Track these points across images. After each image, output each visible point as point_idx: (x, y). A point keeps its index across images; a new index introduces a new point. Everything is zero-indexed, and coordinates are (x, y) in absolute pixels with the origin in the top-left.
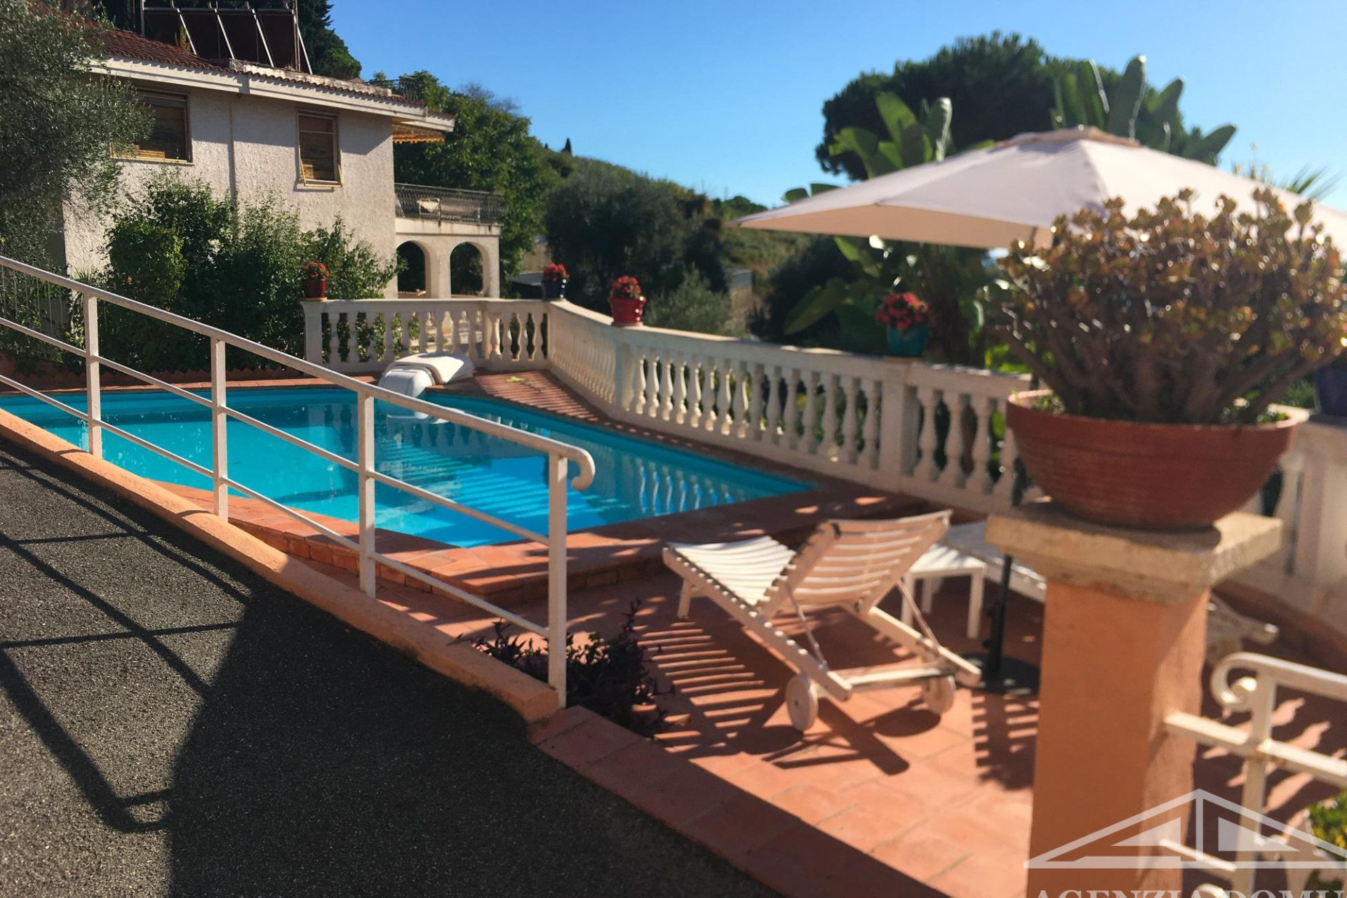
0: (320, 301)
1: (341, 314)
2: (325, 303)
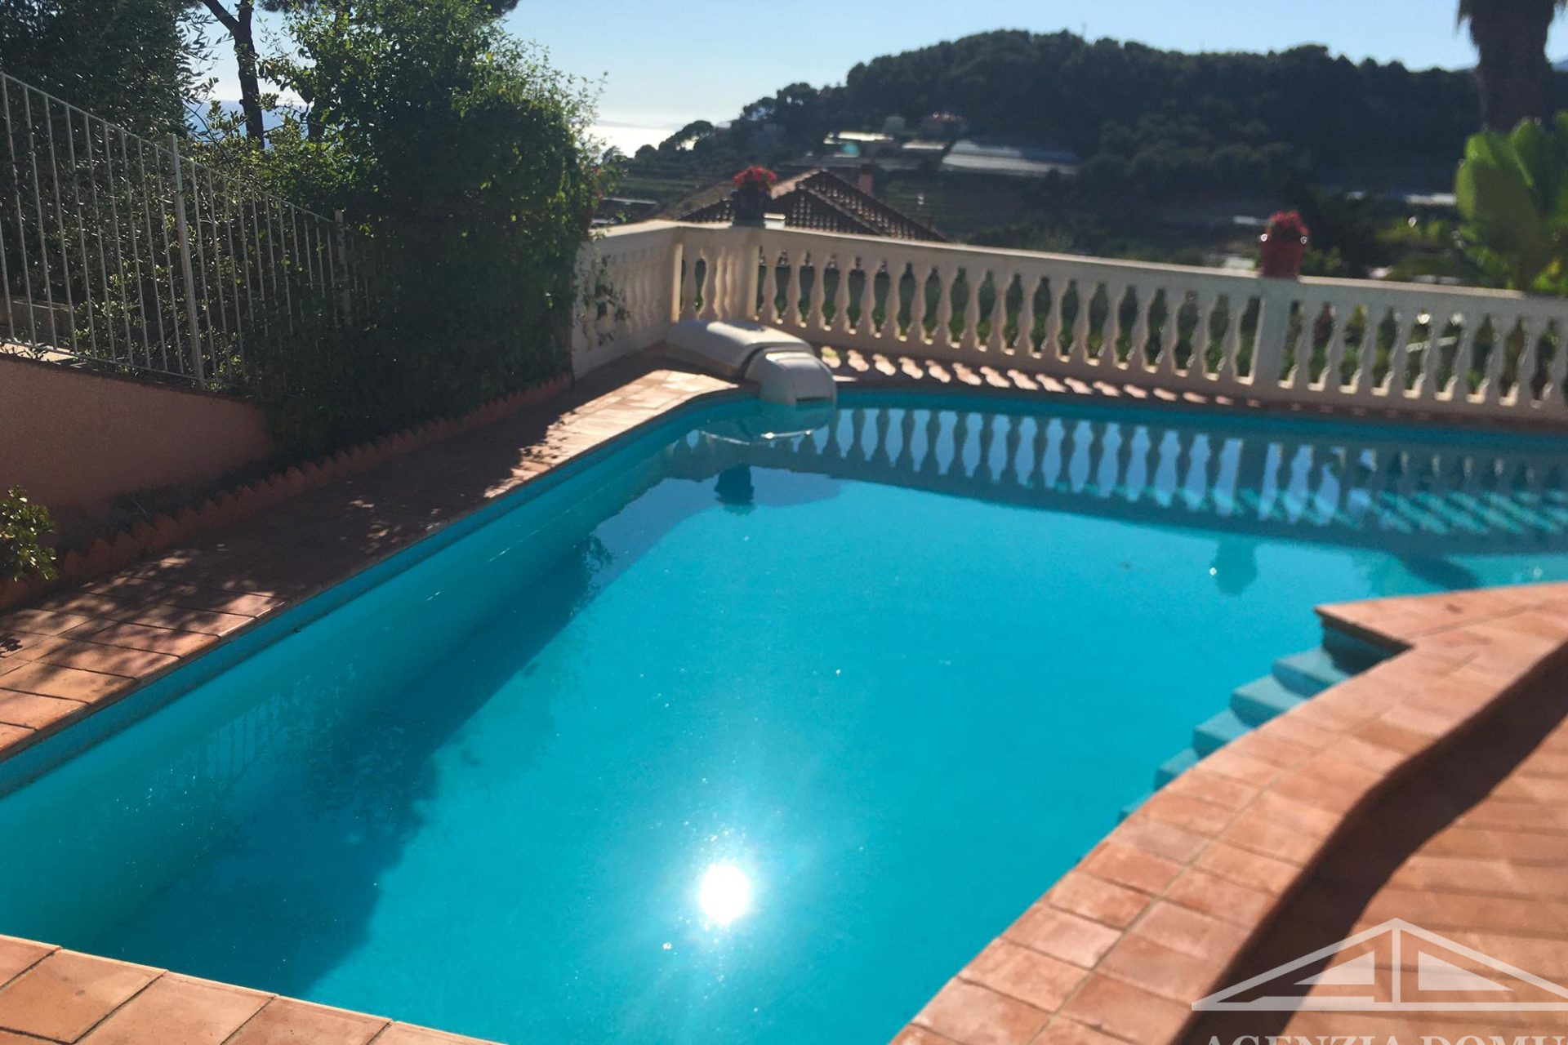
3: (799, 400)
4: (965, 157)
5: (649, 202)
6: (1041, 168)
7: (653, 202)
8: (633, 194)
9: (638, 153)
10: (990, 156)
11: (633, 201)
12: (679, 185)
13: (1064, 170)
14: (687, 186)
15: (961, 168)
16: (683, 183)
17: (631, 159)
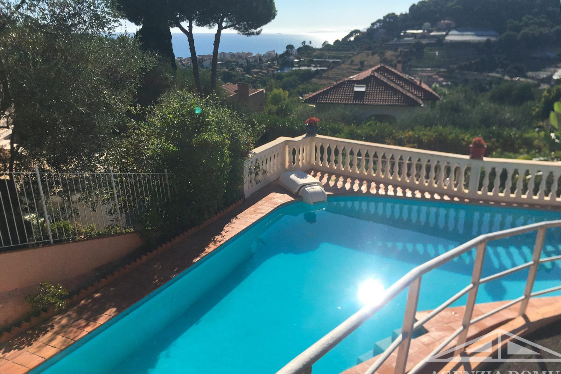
4: (454, 36)
5: (338, 60)
6: (483, 39)
7: (340, 60)
8: (333, 58)
9: (334, 43)
10: (462, 35)
11: (333, 60)
12: (349, 54)
13: (492, 39)
14: (352, 54)
15: (452, 41)
16: (350, 52)
17: (332, 45)
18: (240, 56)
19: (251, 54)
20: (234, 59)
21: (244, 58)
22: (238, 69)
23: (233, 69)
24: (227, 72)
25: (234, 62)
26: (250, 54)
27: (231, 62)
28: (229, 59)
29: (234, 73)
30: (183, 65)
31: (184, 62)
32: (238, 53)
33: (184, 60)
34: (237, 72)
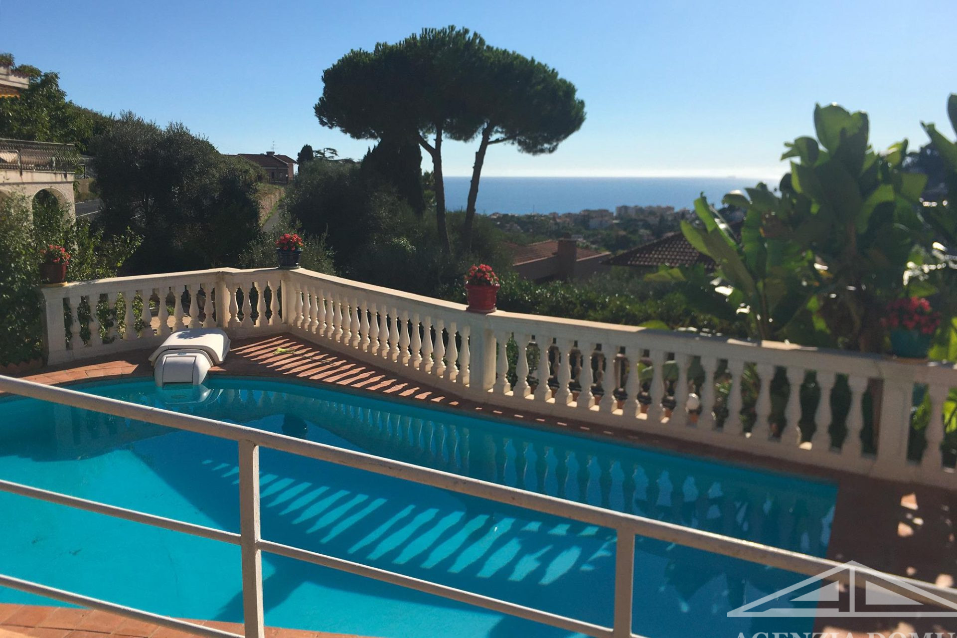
0: (62, 286)
1: (83, 298)
2: (67, 288)
3: (165, 384)
18: (651, 212)
19: (672, 209)
20: (642, 217)
21: (658, 214)
22: (642, 231)
23: (635, 232)
24: (624, 237)
25: (641, 220)
26: (670, 209)
27: (635, 220)
28: (634, 216)
29: (634, 238)
30: (557, 224)
31: (558, 221)
32: (650, 207)
33: (560, 217)
34: (641, 236)
